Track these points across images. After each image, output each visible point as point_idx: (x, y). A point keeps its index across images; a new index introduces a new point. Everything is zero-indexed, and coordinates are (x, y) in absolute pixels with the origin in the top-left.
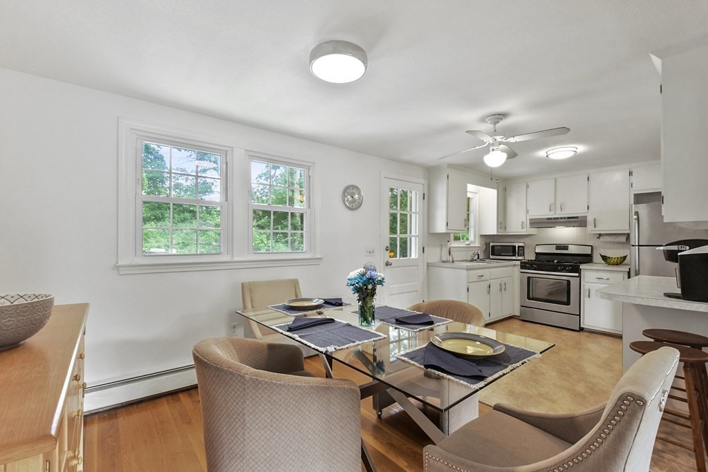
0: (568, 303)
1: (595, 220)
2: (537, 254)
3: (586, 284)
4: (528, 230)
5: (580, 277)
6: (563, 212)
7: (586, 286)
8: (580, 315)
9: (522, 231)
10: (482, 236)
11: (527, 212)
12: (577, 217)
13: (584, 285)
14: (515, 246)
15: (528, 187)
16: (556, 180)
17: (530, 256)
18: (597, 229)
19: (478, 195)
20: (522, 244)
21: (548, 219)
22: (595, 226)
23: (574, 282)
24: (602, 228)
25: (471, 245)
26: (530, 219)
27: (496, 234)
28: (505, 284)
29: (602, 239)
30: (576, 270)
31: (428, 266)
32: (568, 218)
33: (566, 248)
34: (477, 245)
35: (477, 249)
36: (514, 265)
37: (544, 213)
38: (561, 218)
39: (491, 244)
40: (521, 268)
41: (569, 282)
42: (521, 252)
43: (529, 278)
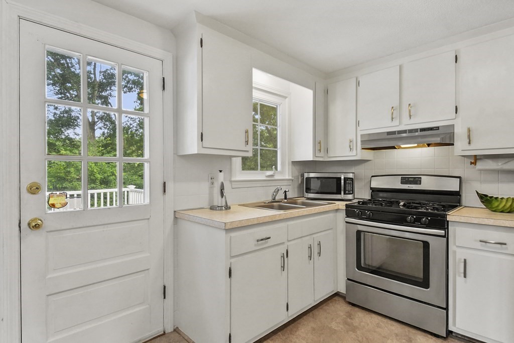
0: (425, 283)
1: (469, 130)
2: (374, 190)
3: (458, 251)
4: (358, 154)
5: (446, 236)
6: (413, 121)
7: (457, 254)
8: (447, 309)
9: (351, 154)
10: (295, 163)
11: (358, 123)
12: (437, 128)
13: (455, 252)
14: (340, 178)
15: (358, 84)
16: (401, 67)
17: (362, 193)
18: (472, 146)
19: (287, 99)
20: (351, 176)
21: (389, 133)
22: (469, 143)
23: (436, 245)
24: (481, 146)
25: (276, 177)
26: (362, 136)
27: (312, 159)
28: (319, 244)
29: (480, 165)
30: (441, 223)
31: (176, 218)
32: (423, 130)
33: (417, 180)
34: (287, 177)
35: (285, 183)
36: (337, 210)
37: (382, 124)
38: (411, 131)
39: (306, 175)
40: (348, 216)
41: (426, 245)
42: (349, 188)
43: (359, 233)
